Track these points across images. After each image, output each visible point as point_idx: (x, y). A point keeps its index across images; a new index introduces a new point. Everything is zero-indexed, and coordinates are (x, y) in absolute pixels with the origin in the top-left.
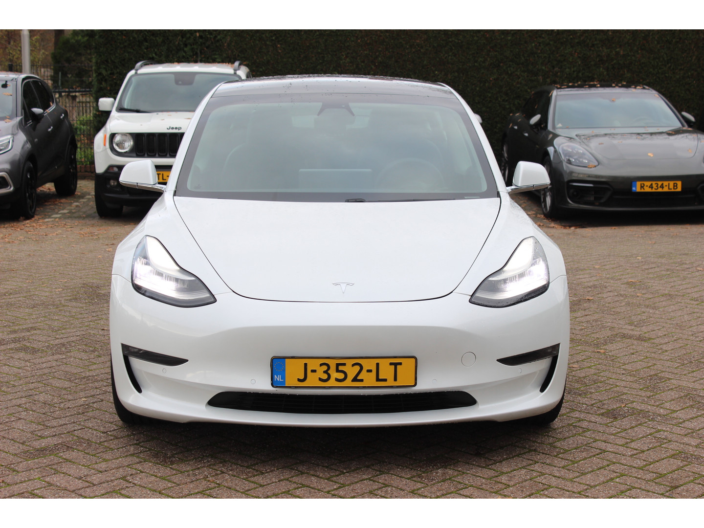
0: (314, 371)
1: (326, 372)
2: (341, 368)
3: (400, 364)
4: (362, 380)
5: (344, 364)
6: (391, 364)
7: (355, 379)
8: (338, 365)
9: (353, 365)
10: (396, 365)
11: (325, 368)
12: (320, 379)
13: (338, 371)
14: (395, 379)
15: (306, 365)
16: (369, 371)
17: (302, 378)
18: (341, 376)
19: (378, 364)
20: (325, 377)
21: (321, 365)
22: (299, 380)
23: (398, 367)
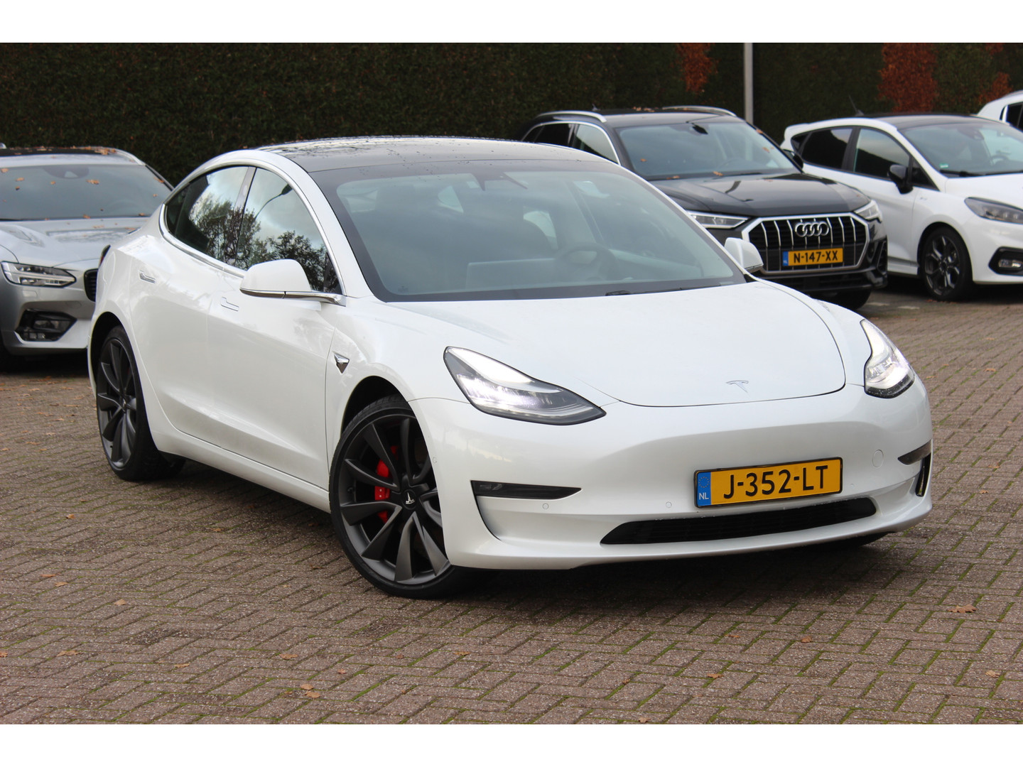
0: (740, 484)
1: (752, 484)
2: (768, 478)
3: (826, 467)
4: (789, 490)
5: (771, 473)
6: (818, 468)
7: (783, 490)
8: (765, 474)
9: (781, 473)
10: (821, 469)
11: (752, 479)
12: (748, 494)
13: (764, 481)
14: (822, 487)
15: (732, 477)
16: (797, 478)
17: (729, 493)
18: (768, 487)
19: (805, 469)
20: (752, 490)
21: (748, 476)
22: (726, 496)
23: (824, 471)
